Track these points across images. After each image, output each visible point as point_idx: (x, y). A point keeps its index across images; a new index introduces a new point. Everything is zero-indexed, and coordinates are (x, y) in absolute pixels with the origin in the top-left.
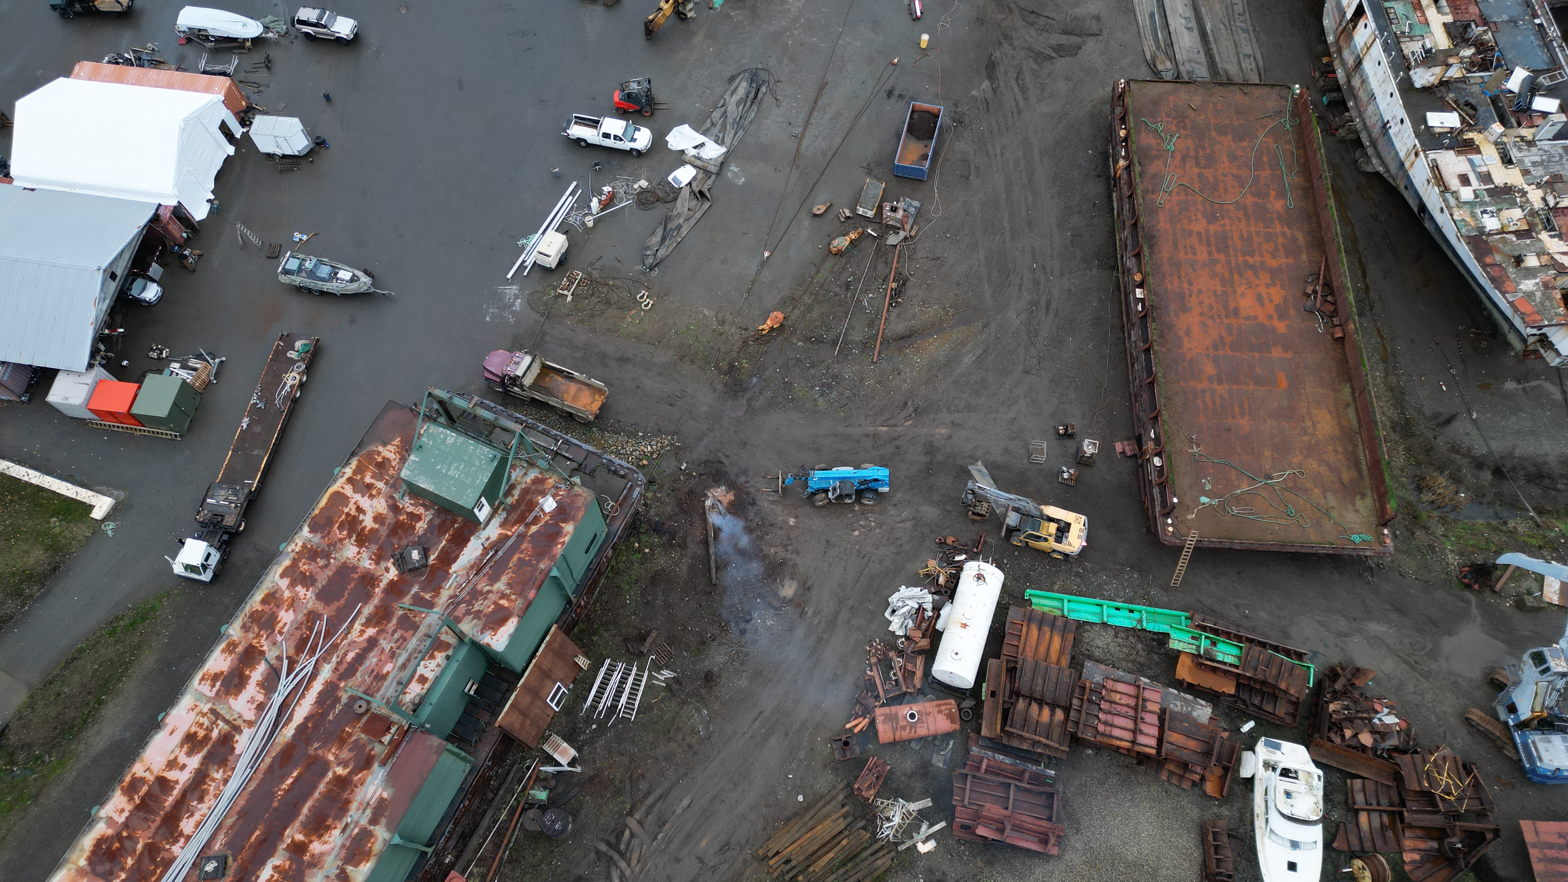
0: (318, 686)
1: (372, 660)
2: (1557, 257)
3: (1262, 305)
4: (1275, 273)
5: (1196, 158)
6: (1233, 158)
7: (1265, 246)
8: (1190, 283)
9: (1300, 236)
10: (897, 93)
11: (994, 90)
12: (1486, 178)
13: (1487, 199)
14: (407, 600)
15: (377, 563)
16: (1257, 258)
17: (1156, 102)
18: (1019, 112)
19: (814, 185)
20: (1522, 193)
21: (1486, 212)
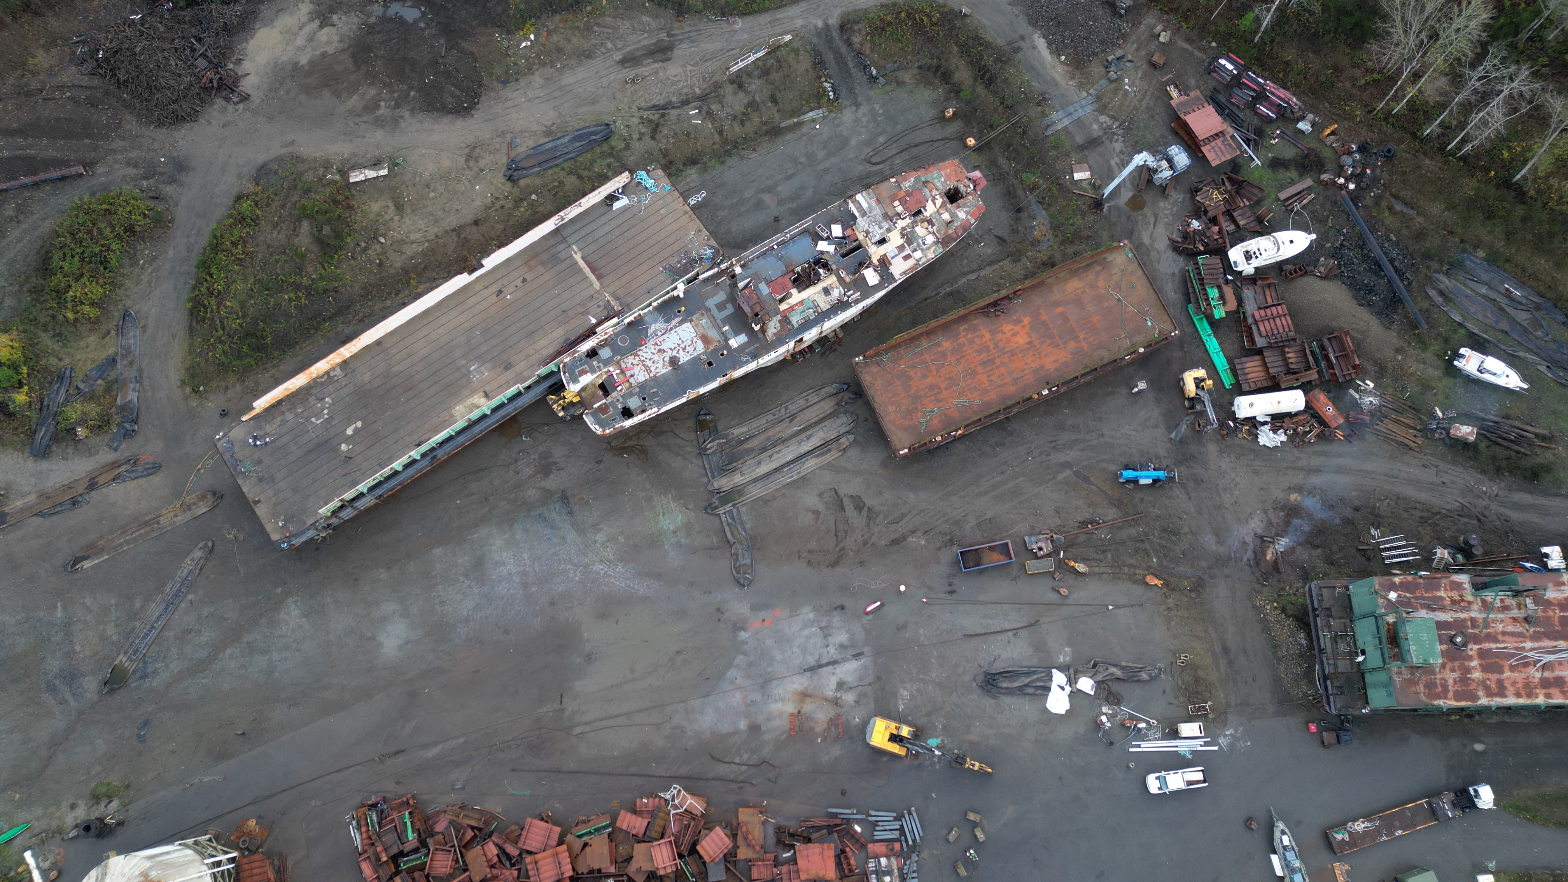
0: (1536, 645)
1: (1510, 629)
2: (938, 206)
3: (1018, 332)
4: (993, 333)
5: (935, 395)
6: (925, 376)
7: (979, 342)
8: (1024, 370)
9: (962, 328)
10: (949, 588)
11: (914, 532)
12: (901, 248)
13: (915, 244)
14: (1476, 631)
15: (1471, 656)
16: (988, 343)
17: (904, 429)
18: (923, 511)
19: (1046, 604)
20: (903, 229)
21: (924, 244)
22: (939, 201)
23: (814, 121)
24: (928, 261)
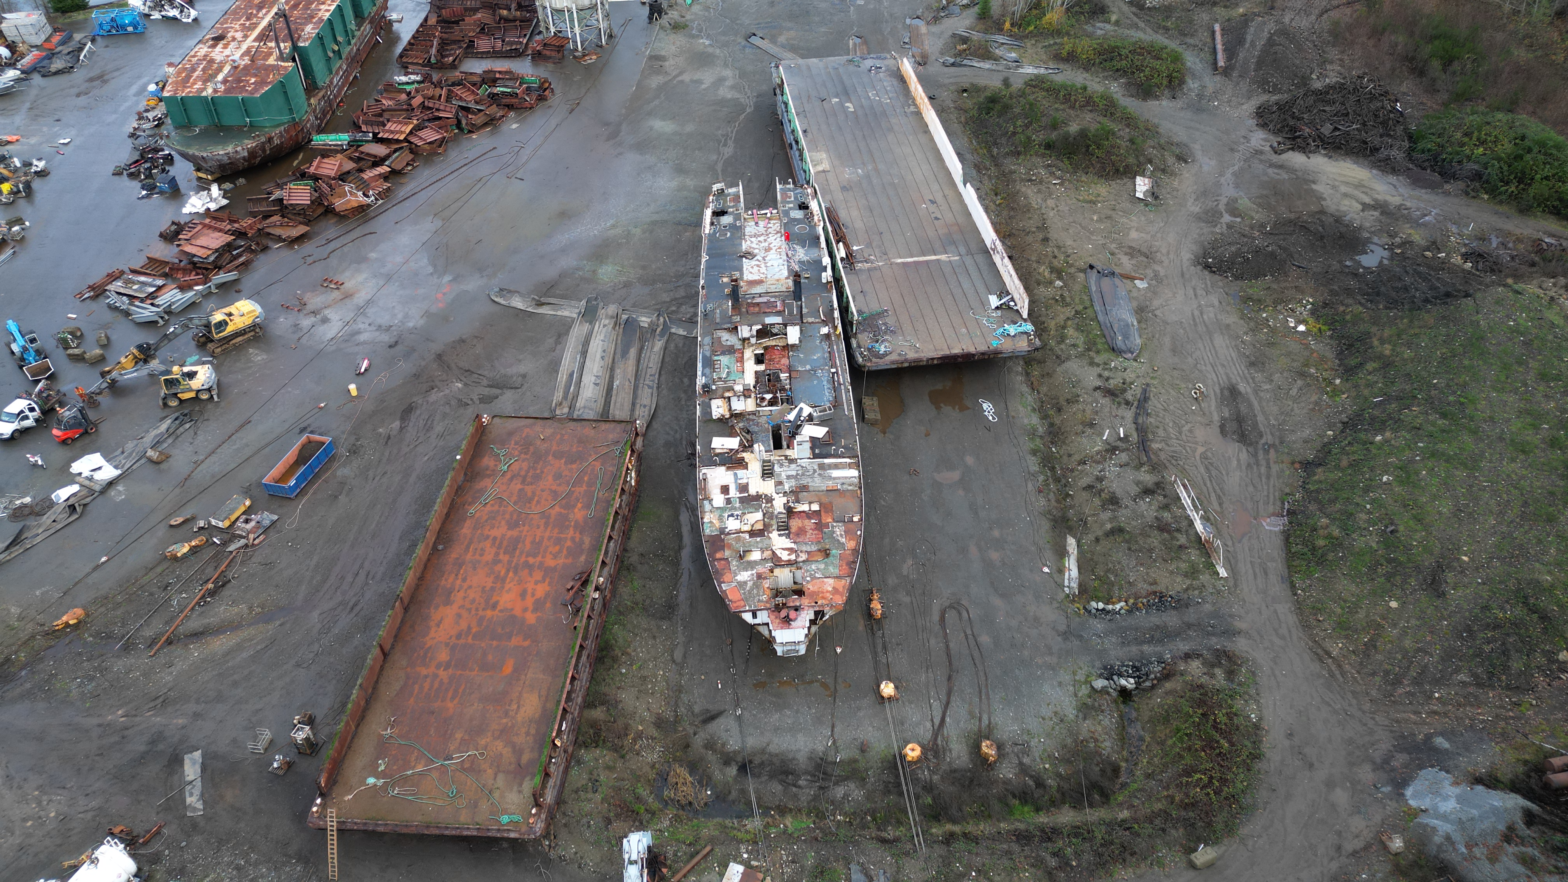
2: (778, 552)
3: (523, 599)
4: (548, 572)
5: (525, 477)
6: (558, 476)
7: (550, 549)
8: (464, 580)
9: (585, 541)
10: (309, 429)
11: (401, 428)
12: (743, 488)
13: (738, 505)
16: (539, 559)
17: (511, 434)
18: (415, 446)
19: (188, 501)
20: (770, 500)
21: (732, 515)
22: (785, 556)
23: (1061, 571)
24: (703, 512)
